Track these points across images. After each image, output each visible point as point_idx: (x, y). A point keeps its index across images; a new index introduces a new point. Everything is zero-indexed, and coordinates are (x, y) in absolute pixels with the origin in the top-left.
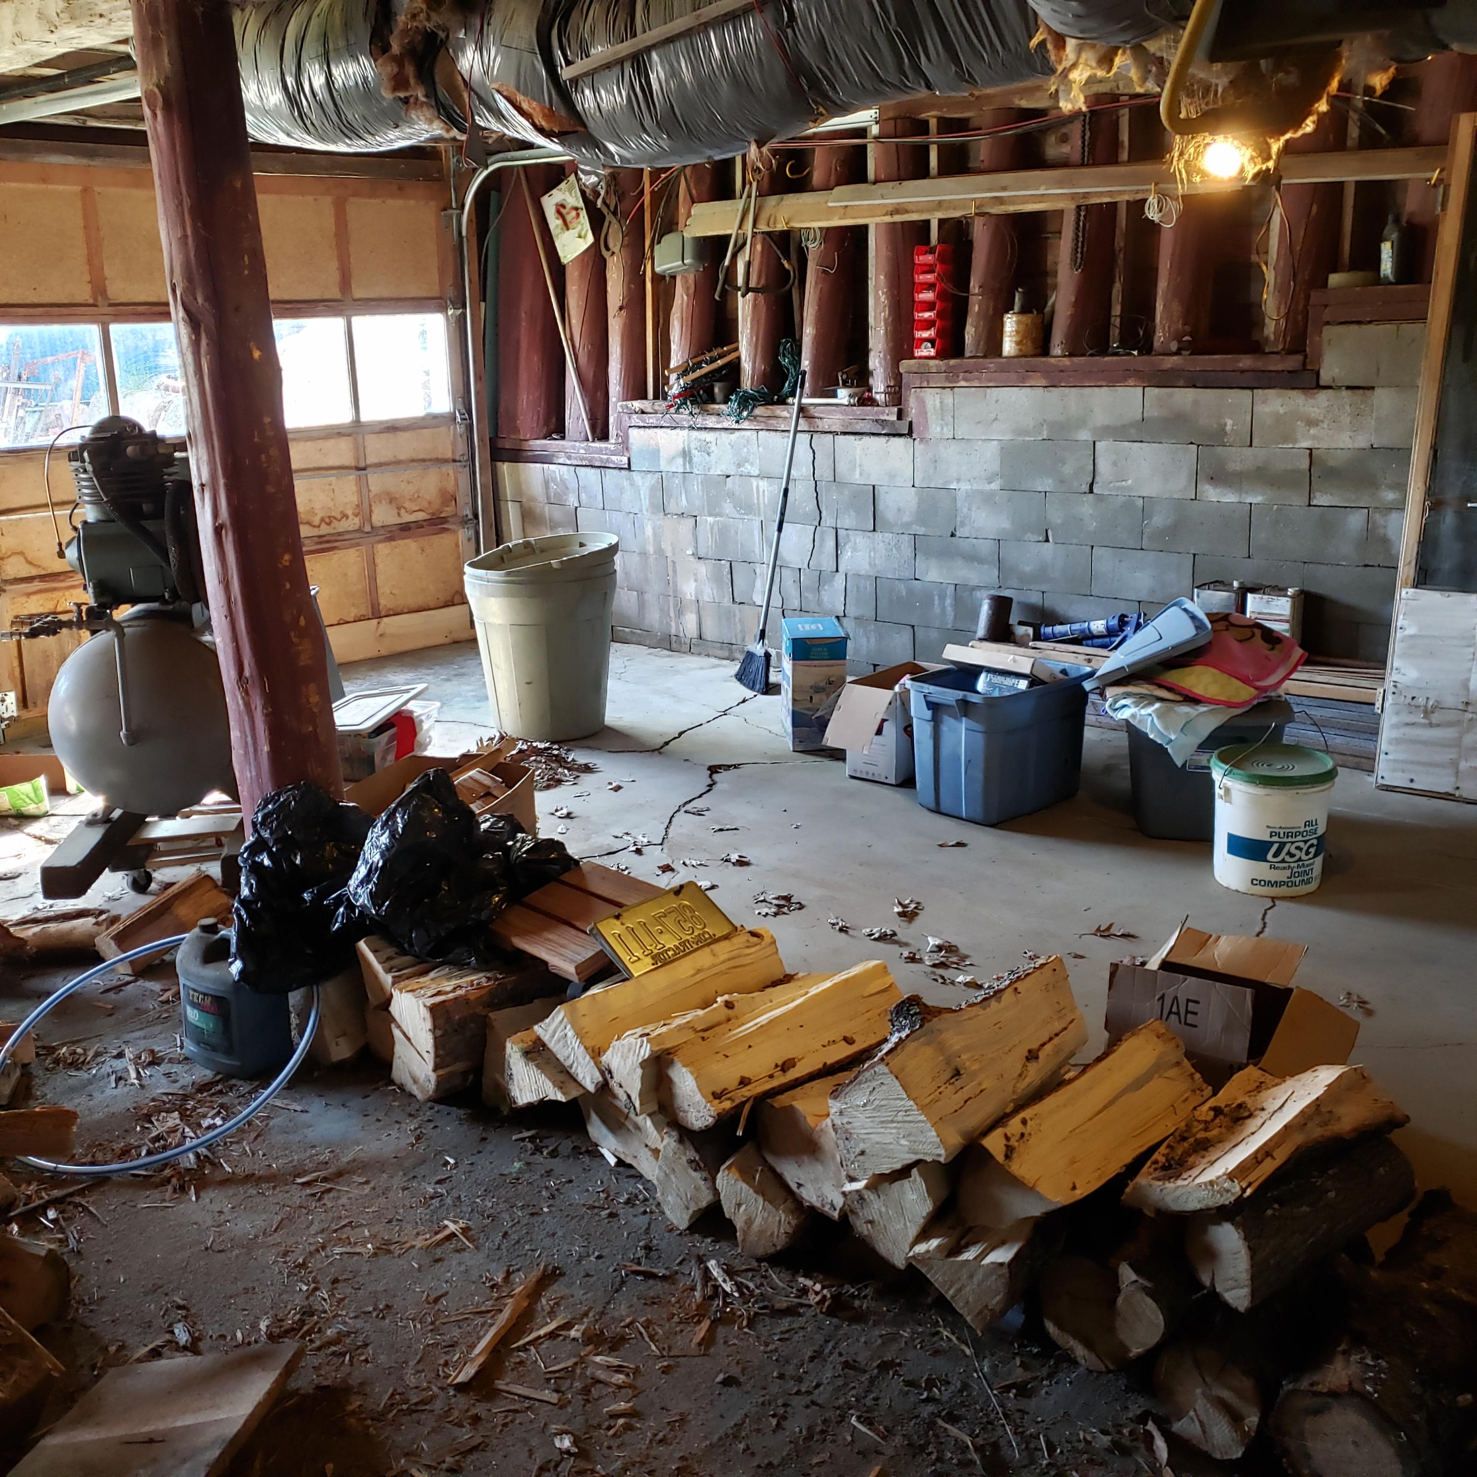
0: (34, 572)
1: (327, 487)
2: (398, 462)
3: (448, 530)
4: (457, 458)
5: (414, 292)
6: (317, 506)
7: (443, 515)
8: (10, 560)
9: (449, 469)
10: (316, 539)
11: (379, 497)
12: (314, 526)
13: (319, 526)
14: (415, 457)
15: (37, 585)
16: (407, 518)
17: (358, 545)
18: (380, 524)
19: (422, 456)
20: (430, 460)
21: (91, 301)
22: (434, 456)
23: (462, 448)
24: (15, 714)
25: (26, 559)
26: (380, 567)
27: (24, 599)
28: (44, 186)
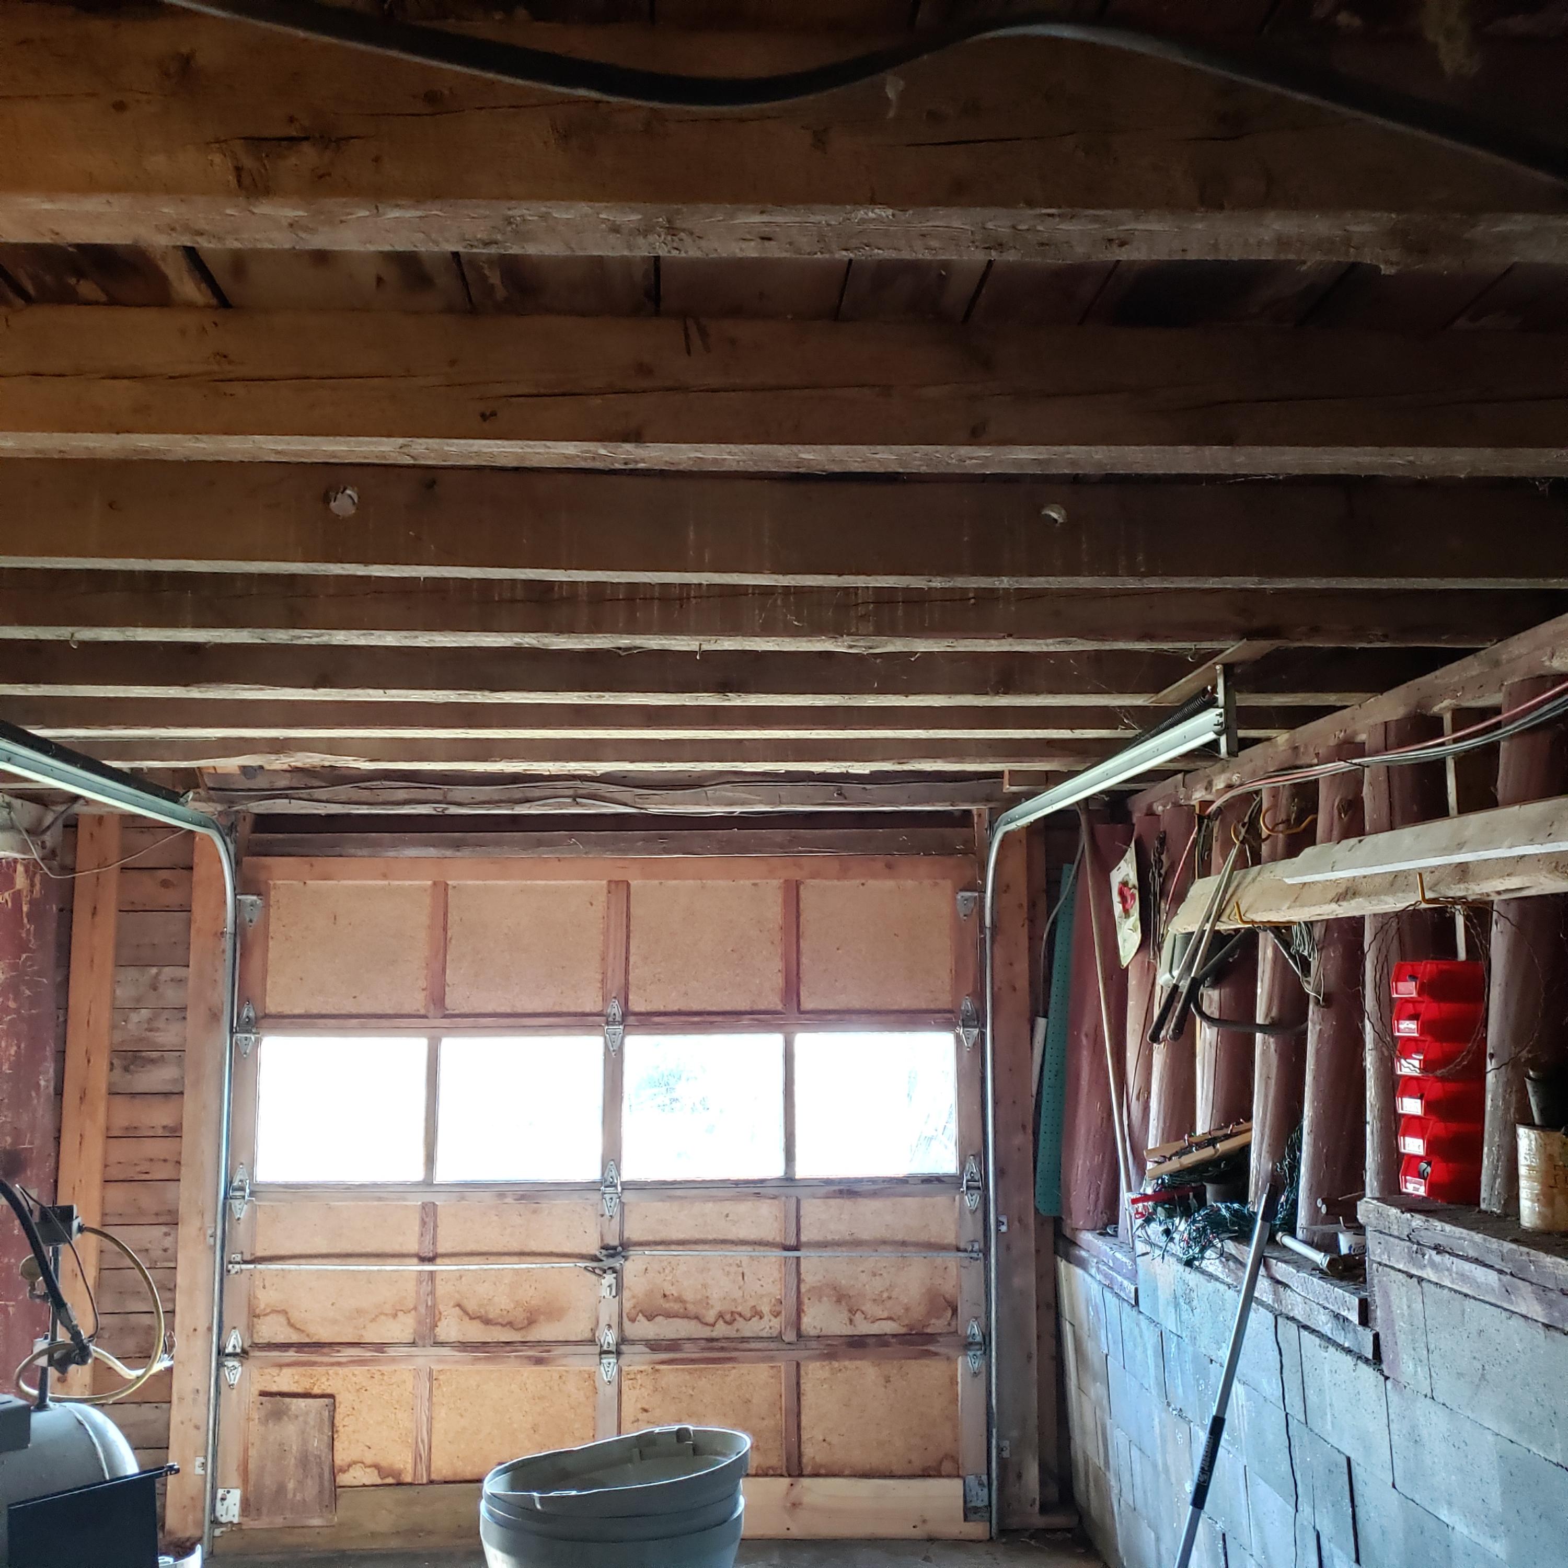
0: (295, 1338)
1: (733, 1269)
2: (856, 1243)
3: (936, 1354)
4: (962, 1246)
5: (905, 1002)
6: (715, 1295)
7: (929, 1330)
8: (268, 1318)
9: (951, 1260)
10: (703, 1344)
11: (818, 1292)
12: (707, 1324)
13: (713, 1325)
14: (888, 1235)
15: (291, 1355)
16: (864, 1328)
17: (772, 1359)
18: (813, 1333)
19: (900, 1237)
20: (917, 1245)
21: (422, 1012)
22: (923, 1237)
23: (972, 1229)
24: (236, 1520)
25: (288, 1319)
26: (808, 1400)
27: (274, 1371)
28: (386, 882)
